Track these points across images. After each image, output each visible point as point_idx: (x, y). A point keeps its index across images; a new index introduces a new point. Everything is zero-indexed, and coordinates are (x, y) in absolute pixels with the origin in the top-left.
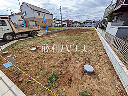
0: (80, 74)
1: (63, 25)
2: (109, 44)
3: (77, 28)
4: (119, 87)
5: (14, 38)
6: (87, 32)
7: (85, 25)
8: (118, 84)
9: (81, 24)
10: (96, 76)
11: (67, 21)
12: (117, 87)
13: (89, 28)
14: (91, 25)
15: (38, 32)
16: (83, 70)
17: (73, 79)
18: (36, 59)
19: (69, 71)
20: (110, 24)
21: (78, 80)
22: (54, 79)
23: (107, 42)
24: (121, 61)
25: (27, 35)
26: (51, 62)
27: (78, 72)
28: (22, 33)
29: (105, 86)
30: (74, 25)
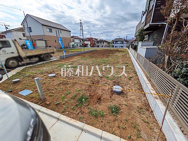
0: (109, 94)
1: (85, 46)
2: (140, 66)
3: (104, 48)
4: (144, 101)
5: (20, 63)
6: (117, 54)
7: (115, 45)
8: (143, 99)
9: (109, 43)
10: (124, 96)
11: (90, 39)
12: (143, 101)
13: (120, 49)
14: (122, 45)
15: (52, 55)
16: (112, 91)
17: (102, 99)
18: (59, 85)
19: (98, 93)
20: (140, 43)
21: (108, 99)
22: (83, 99)
23: (139, 64)
24: (147, 80)
25: (37, 59)
26: (78, 87)
27: (107, 93)
28: (30, 57)
29: (133, 102)
30: (99, 44)
